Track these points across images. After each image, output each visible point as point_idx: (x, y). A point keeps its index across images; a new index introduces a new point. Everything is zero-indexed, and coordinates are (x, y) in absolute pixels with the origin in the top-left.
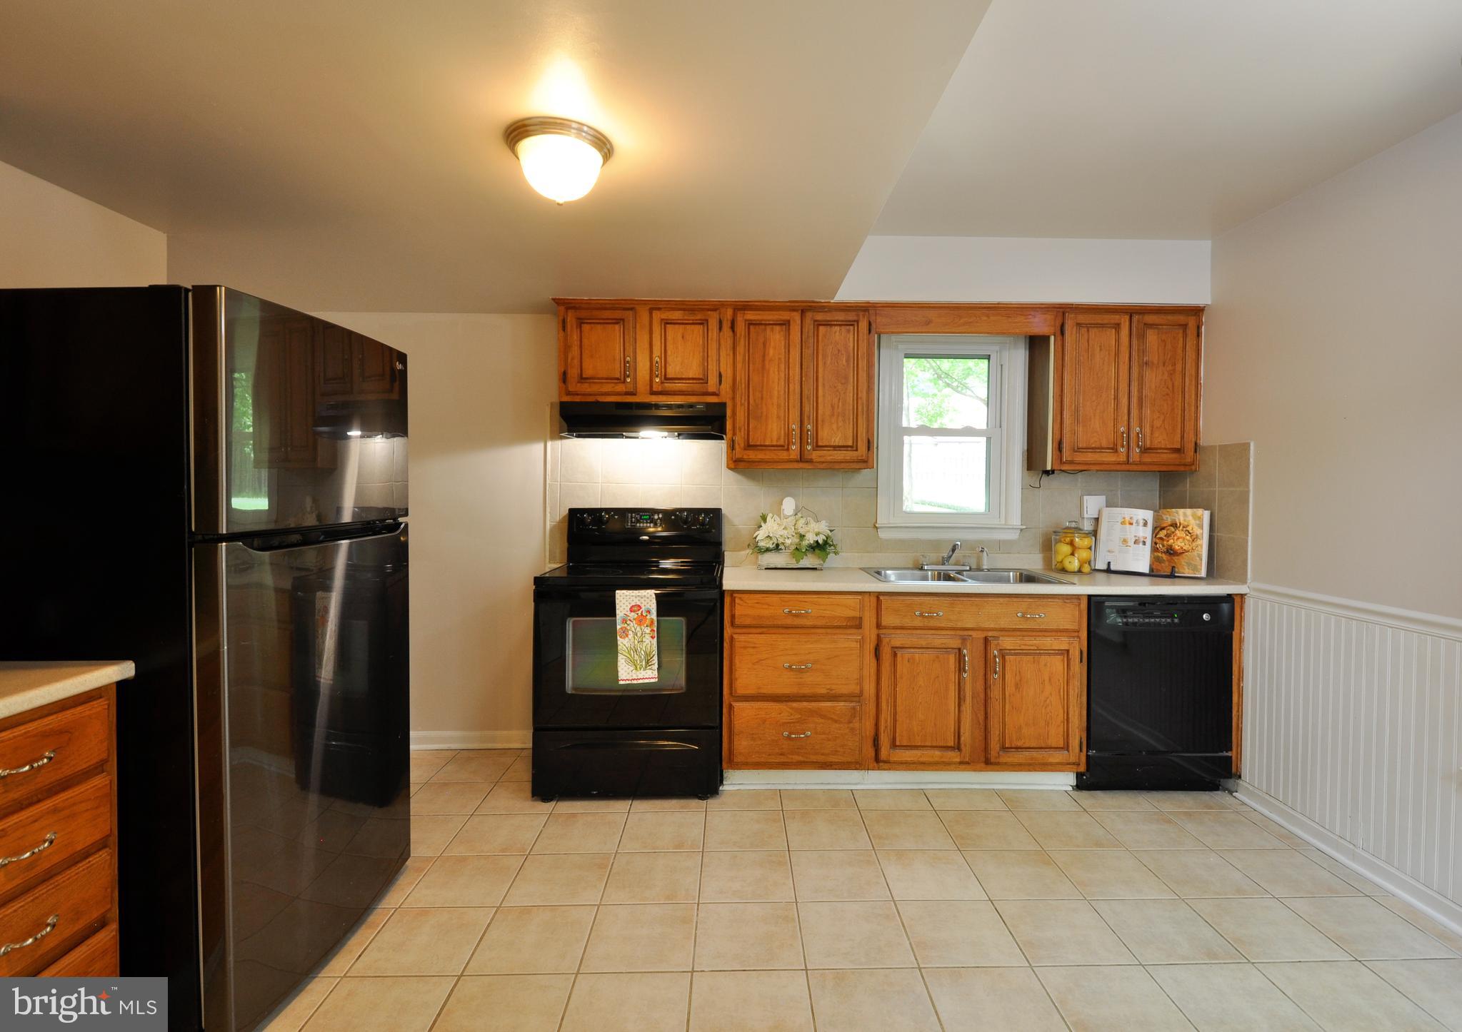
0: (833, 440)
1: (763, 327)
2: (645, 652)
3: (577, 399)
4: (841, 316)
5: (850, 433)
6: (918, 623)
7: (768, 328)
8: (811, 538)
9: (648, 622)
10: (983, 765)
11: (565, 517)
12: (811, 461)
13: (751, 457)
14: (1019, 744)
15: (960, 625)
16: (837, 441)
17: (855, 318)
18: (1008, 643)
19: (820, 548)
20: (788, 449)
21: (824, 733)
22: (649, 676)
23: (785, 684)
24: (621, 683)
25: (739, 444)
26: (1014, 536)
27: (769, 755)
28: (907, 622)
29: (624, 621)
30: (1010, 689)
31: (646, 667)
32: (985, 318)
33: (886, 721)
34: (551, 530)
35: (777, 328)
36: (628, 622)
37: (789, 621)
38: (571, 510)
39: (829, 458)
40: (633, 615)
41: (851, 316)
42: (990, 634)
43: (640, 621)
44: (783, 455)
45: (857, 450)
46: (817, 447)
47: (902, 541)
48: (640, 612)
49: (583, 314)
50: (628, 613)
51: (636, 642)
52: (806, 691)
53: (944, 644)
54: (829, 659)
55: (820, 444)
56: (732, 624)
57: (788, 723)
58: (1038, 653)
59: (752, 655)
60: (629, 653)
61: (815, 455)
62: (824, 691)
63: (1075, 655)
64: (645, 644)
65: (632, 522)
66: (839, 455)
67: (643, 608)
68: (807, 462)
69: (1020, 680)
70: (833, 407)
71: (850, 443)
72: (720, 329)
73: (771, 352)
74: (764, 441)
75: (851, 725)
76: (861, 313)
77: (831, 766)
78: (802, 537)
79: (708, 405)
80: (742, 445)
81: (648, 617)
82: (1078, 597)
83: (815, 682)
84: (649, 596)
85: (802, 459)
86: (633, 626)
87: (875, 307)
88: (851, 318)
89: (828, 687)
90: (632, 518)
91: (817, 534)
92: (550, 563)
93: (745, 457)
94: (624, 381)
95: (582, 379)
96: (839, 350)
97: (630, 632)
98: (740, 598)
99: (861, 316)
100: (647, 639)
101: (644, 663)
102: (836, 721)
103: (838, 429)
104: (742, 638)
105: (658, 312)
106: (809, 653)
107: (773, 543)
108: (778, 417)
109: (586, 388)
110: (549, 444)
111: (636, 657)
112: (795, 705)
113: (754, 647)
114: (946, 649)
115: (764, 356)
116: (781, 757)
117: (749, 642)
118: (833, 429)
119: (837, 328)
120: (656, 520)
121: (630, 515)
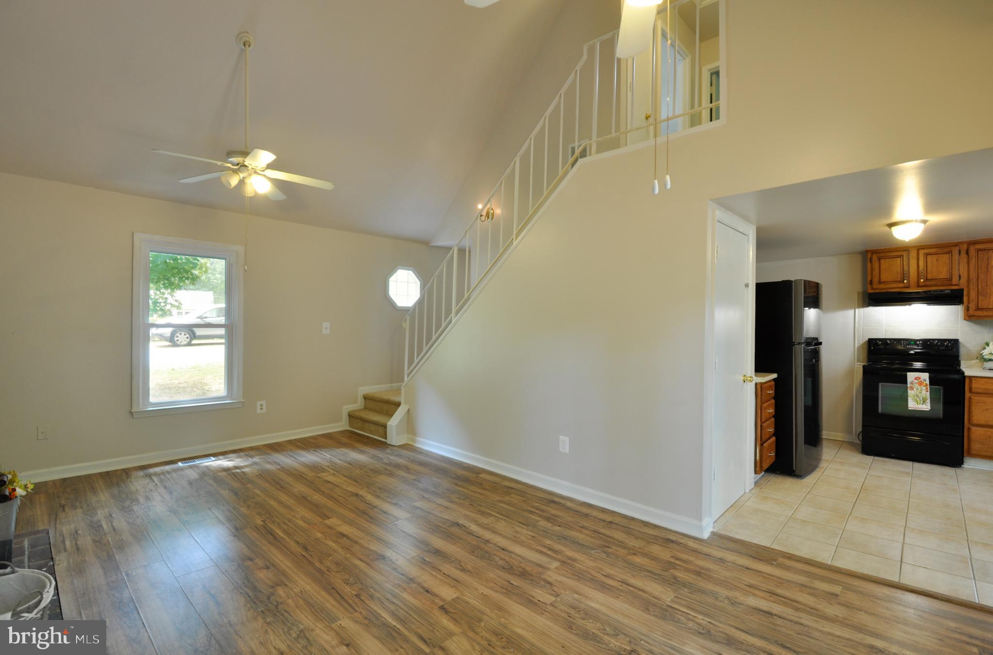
1: (987, 251)
2: (923, 397)
3: (878, 291)
9: (924, 385)
11: (865, 342)
13: (980, 314)
22: (926, 407)
24: (909, 409)
25: (972, 308)
29: (911, 383)
31: (924, 404)
34: (858, 348)
36: (914, 384)
38: (869, 339)
40: (916, 381)
43: (920, 384)
48: (920, 380)
49: (881, 255)
50: (914, 380)
51: (918, 393)
56: (970, 391)
60: (914, 397)
64: (922, 394)
65: (904, 345)
67: (922, 379)
72: (960, 254)
79: (953, 290)
80: (974, 308)
81: (925, 382)
84: (925, 376)
86: (916, 386)
90: (904, 343)
92: (857, 362)
93: (976, 314)
94: (903, 282)
95: (880, 282)
97: (915, 388)
100: (924, 392)
101: (923, 402)
105: (922, 250)
109: (882, 286)
110: (857, 310)
111: (918, 399)
115: (988, 265)
120: (918, 344)
121: (903, 342)
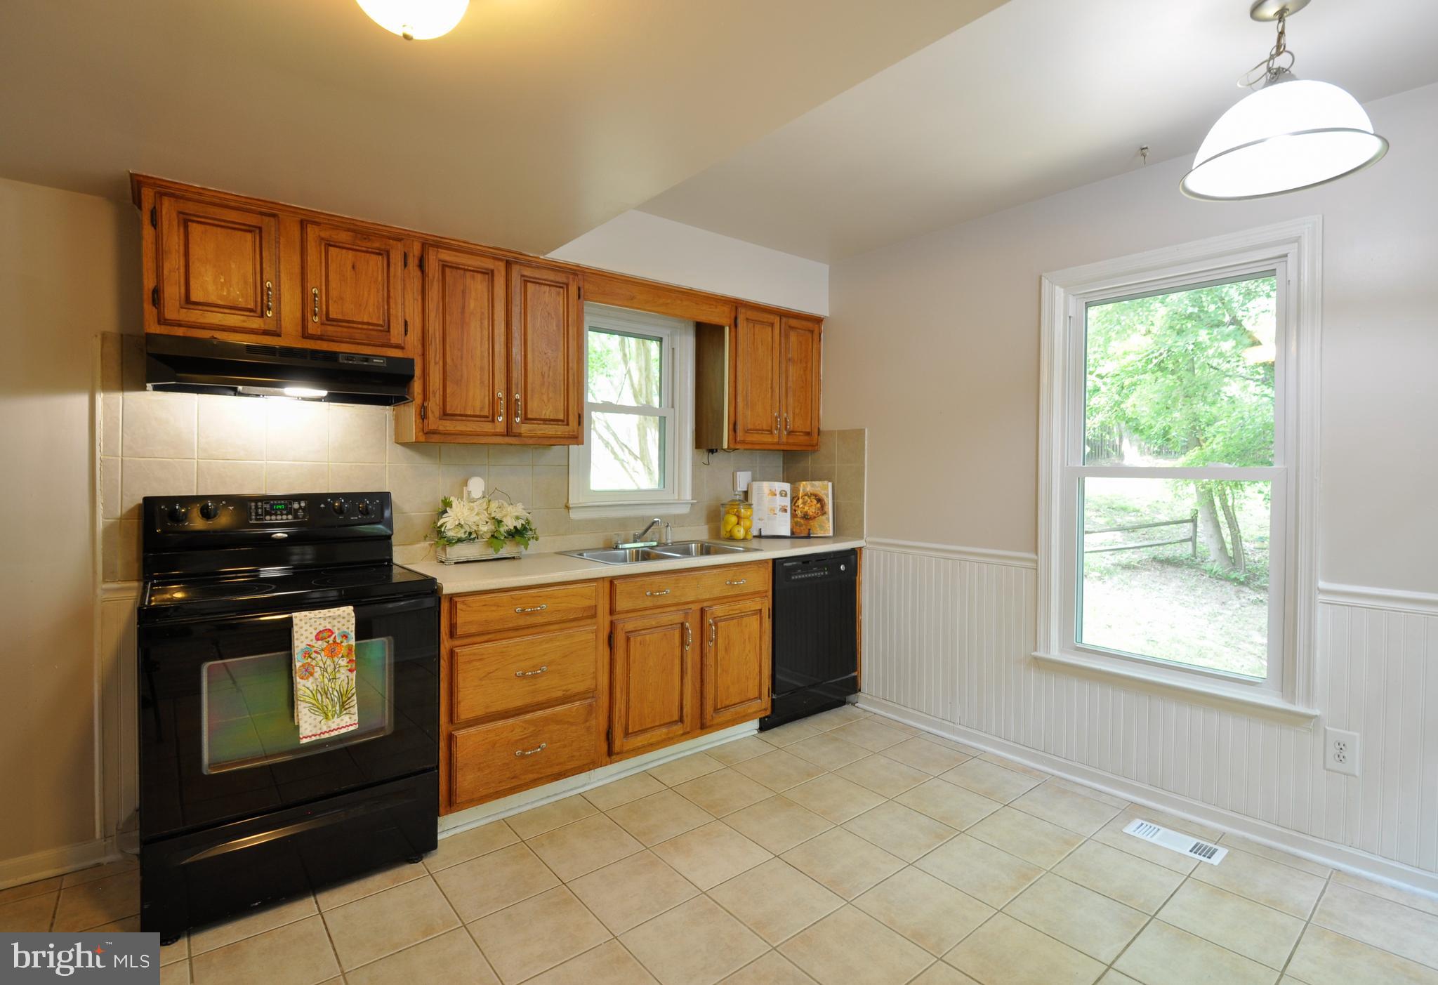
0: (544, 413)
1: (462, 272)
2: (340, 694)
3: (180, 332)
4: (551, 276)
5: (561, 406)
6: (648, 603)
7: (468, 274)
8: (510, 523)
9: (344, 651)
10: (699, 731)
11: (131, 510)
12: (519, 435)
13: (448, 428)
14: (727, 703)
15: (683, 600)
16: (547, 413)
17: (564, 280)
18: (719, 610)
19: (517, 534)
20: (493, 421)
21: (559, 741)
22: (346, 723)
23: (517, 696)
24: (304, 741)
25: (433, 412)
26: (685, 510)
27: (500, 782)
28: (640, 604)
29: (307, 654)
30: (721, 654)
31: (341, 712)
32: (679, 302)
33: (620, 710)
34: (107, 531)
35: (479, 276)
36: (314, 655)
37: (521, 622)
38: (147, 500)
39: (539, 433)
40: (319, 645)
41: (561, 278)
42: (705, 604)
43: (332, 650)
44: (488, 427)
45: (568, 425)
46: (526, 419)
47: (593, 521)
48: (331, 640)
49: (190, 208)
50: (313, 643)
51: (326, 680)
52: (540, 698)
53: (671, 620)
54: (566, 656)
55: (529, 416)
56: (452, 635)
57: (522, 739)
58: (740, 617)
59: (478, 669)
60: (314, 698)
61: (525, 429)
62: (559, 694)
63: (766, 613)
64: (338, 682)
65: (257, 514)
66: (550, 430)
67: (337, 633)
68: (515, 436)
69: (729, 644)
70: (543, 376)
71: (561, 417)
72: (405, 265)
73: (472, 305)
74: (465, 410)
75: (588, 724)
76: (571, 277)
77: (565, 774)
78: (499, 522)
79: (389, 359)
80: (437, 414)
81: (345, 644)
82: (765, 561)
83: (551, 686)
84: (345, 615)
85: (509, 432)
86: (322, 659)
87: (585, 272)
88: (561, 280)
89: (564, 688)
90: (257, 508)
91: (517, 518)
92: (104, 581)
93: (441, 428)
94: (262, 315)
95: (188, 301)
96: (549, 314)
97: (317, 669)
98: (463, 602)
99: (571, 279)
100: (343, 675)
101: (338, 708)
102: (572, 724)
103: (548, 401)
104: (467, 650)
105: (316, 228)
106: (544, 655)
107: (465, 532)
108: (482, 382)
109: (194, 316)
110: (100, 398)
111: (326, 702)
112: (527, 717)
113: (480, 660)
114: (670, 626)
115: (463, 308)
116: (513, 780)
117: (474, 654)
118: (543, 400)
119: (547, 288)
120: (296, 511)
121: (253, 504)
